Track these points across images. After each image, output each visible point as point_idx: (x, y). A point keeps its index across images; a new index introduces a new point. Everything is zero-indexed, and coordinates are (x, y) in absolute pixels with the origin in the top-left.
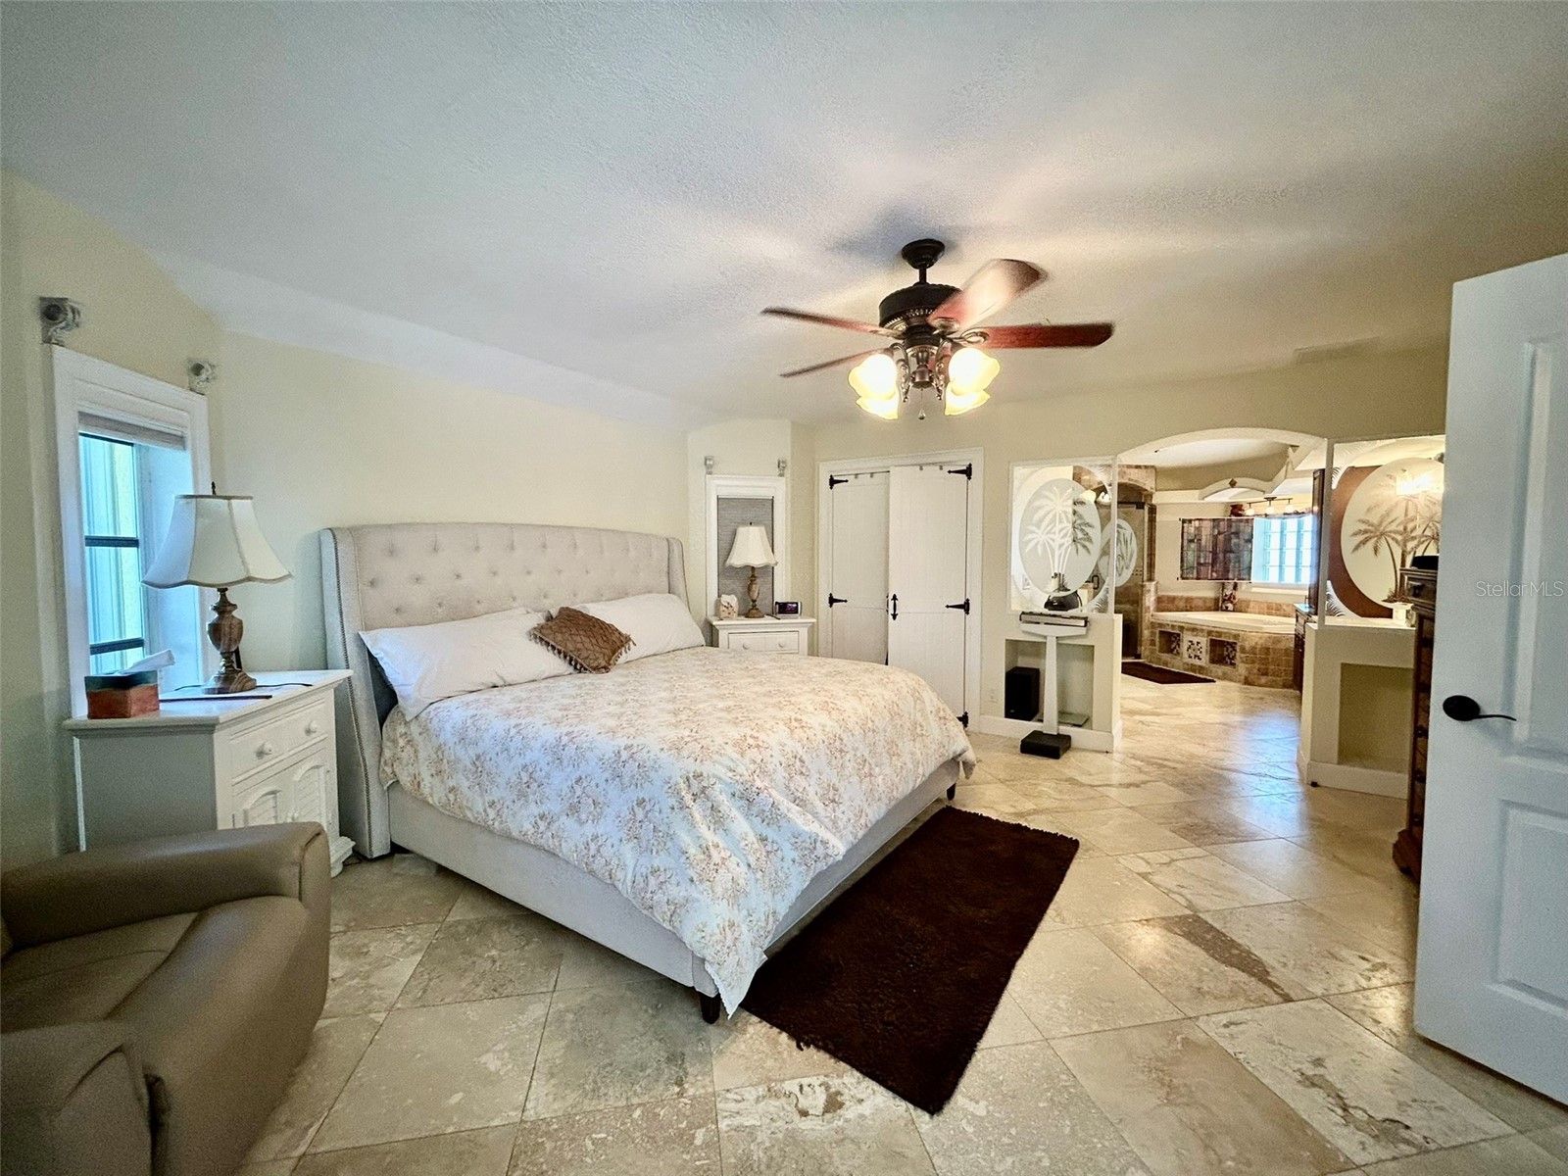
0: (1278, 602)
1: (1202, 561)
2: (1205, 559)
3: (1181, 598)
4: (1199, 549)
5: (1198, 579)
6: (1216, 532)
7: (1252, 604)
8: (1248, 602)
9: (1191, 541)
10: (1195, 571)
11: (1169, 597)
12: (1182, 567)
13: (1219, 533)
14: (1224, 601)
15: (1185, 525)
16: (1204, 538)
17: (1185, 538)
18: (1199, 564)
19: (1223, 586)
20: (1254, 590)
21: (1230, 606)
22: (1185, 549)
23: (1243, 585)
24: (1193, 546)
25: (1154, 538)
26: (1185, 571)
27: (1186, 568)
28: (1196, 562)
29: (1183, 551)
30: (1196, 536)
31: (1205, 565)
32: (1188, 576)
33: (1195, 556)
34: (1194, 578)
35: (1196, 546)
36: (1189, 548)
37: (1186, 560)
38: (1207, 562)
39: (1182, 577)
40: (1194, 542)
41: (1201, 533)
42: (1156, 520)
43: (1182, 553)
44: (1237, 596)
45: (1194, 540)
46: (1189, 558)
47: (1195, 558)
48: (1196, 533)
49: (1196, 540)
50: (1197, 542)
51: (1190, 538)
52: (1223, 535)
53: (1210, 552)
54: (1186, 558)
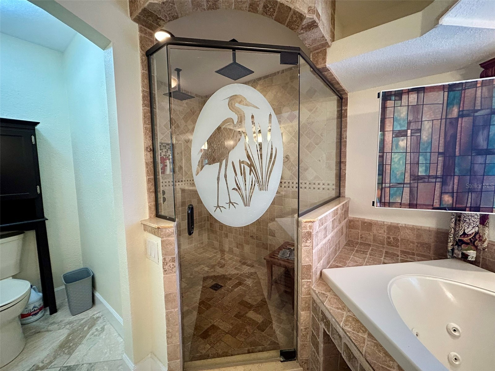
1: (421, 172)
2: (428, 169)
4: (417, 149)
5: (411, 205)
6: (455, 112)
9: (401, 134)
10: (407, 190)
11: (363, 222)
13: (461, 115)
14: (459, 243)
15: (390, 103)
16: (427, 126)
17: (389, 127)
18: (416, 178)
19: (459, 219)
21: (472, 254)
22: (388, 148)
24: (402, 143)
25: (345, 139)
26: (387, 190)
27: (388, 185)
28: (407, 175)
29: (383, 153)
30: (409, 123)
31: (426, 180)
32: (391, 201)
33: (408, 162)
34: (401, 203)
35: (409, 143)
36: (394, 148)
37: (388, 171)
38: (432, 173)
39: (380, 202)
40: (406, 135)
41: (420, 117)
42: (347, 114)
43: (381, 157)
44: (486, 236)
45: (406, 131)
46: (394, 166)
47: (408, 167)
48: (411, 118)
49: (409, 131)
50: (411, 136)
51: (398, 128)
52: (472, 118)
53: (439, 153)
54: (388, 167)
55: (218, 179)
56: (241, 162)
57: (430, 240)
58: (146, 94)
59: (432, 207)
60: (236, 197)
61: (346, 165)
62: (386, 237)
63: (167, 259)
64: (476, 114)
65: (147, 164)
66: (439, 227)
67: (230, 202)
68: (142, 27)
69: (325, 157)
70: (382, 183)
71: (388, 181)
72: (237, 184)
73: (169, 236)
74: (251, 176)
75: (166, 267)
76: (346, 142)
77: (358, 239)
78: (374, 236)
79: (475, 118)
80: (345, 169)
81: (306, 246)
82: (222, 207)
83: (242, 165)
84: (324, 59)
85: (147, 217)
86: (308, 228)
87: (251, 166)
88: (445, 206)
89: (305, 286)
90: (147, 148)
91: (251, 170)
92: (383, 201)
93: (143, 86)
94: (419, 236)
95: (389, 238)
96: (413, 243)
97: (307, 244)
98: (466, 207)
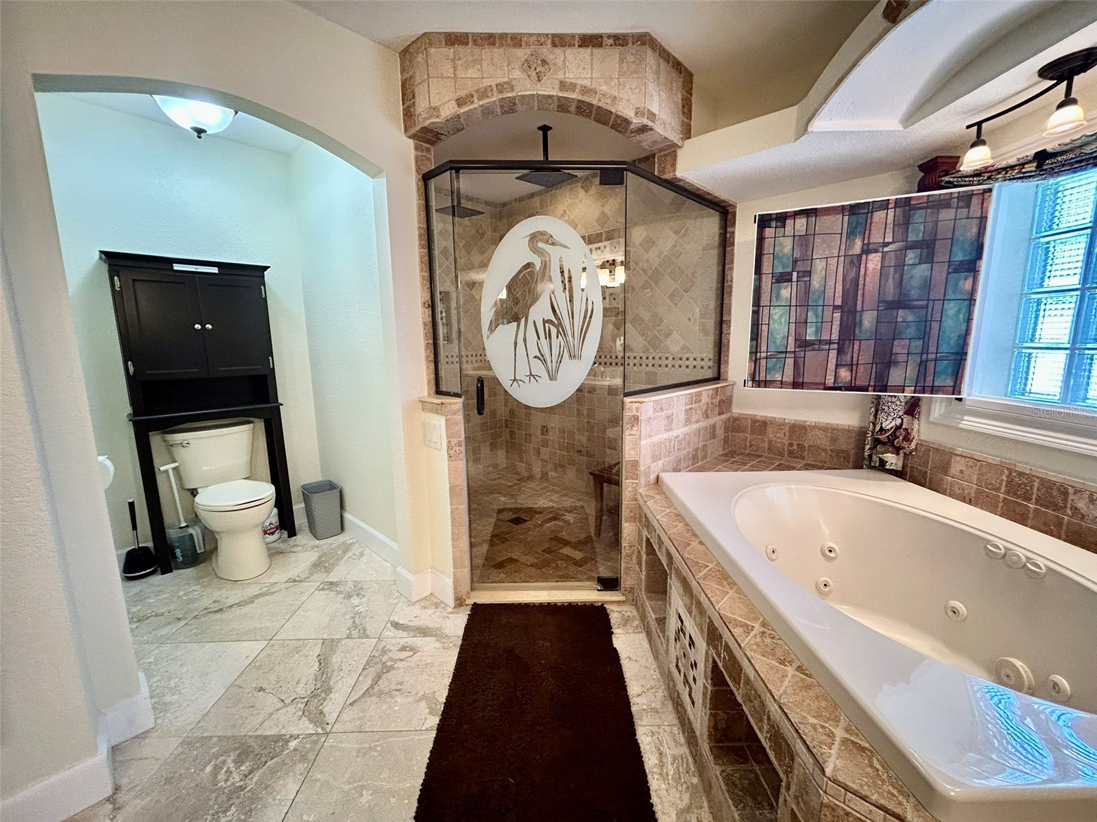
0: (1052, 476)
1: (810, 335)
2: (819, 330)
3: (780, 425)
4: (805, 301)
5: (796, 385)
6: (857, 249)
7: (957, 466)
8: (945, 457)
9: (783, 278)
10: (790, 362)
11: (754, 421)
12: (755, 351)
13: (865, 250)
14: (877, 444)
15: (769, 232)
16: (819, 266)
17: (767, 268)
18: (803, 344)
19: (878, 404)
20: (969, 422)
22: (765, 300)
23: (937, 406)
24: (785, 292)
26: (763, 362)
27: (764, 355)
28: (791, 340)
29: (759, 306)
30: (795, 262)
31: (816, 347)
32: (768, 378)
33: (793, 320)
34: (781, 381)
35: (794, 292)
36: (774, 299)
37: (765, 334)
38: (825, 337)
39: (753, 380)
40: (790, 280)
41: (809, 253)
42: (733, 240)
43: (756, 313)
44: (914, 433)
45: (790, 274)
46: (774, 326)
47: (793, 326)
48: (797, 254)
49: (795, 274)
50: (798, 281)
51: (780, 270)
52: (880, 254)
53: (835, 307)
54: (765, 328)
55: (516, 344)
56: (545, 322)
57: (846, 445)
58: (423, 232)
59: (822, 387)
60: (538, 367)
62: (787, 443)
63: (452, 443)
64: (886, 249)
65: (425, 324)
67: (531, 374)
68: (418, 142)
69: (698, 314)
70: (756, 353)
71: (764, 348)
72: (540, 351)
73: (455, 413)
74: (559, 340)
75: (452, 452)
76: (731, 287)
77: (745, 448)
78: (770, 442)
79: (884, 255)
80: (729, 334)
81: (632, 435)
82: (521, 380)
83: (547, 325)
84: (674, 165)
85: (426, 394)
86: (634, 411)
87: (559, 325)
88: (840, 385)
89: (630, 489)
90: (425, 303)
91: (558, 332)
92: (757, 379)
93: (419, 222)
94: (834, 440)
95: (791, 445)
96: (825, 451)
97: (632, 432)
98: (869, 386)
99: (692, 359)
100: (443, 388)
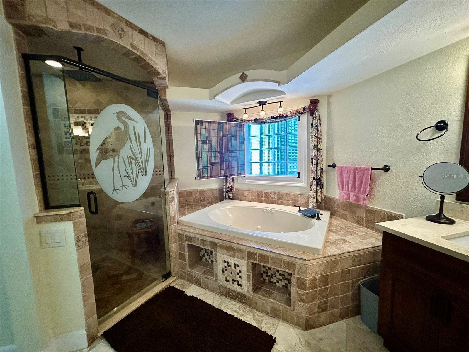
0: (266, 191)
1: (213, 161)
2: (215, 159)
3: (196, 192)
4: (211, 150)
5: (211, 177)
6: (221, 135)
7: (246, 193)
8: (243, 191)
9: (204, 142)
10: (209, 170)
11: (187, 192)
12: (198, 167)
13: (224, 136)
14: (227, 192)
15: (198, 126)
16: (213, 139)
17: (199, 139)
18: (212, 164)
19: (226, 181)
20: (248, 182)
21: (231, 195)
22: (200, 149)
23: (239, 179)
24: (205, 147)
25: (171, 141)
26: (201, 170)
27: (201, 168)
28: (208, 162)
29: (198, 151)
30: (207, 137)
31: (215, 164)
32: (203, 176)
33: (208, 156)
34: (207, 176)
35: (208, 147)
36: (202, 149)
37: (201, 161)
38: (217, 161)
39: (199, 177)
40: (206, 143)
41: (210, 135)
42: (171, 125)
43: (197, 153)
44: (234, 187)
45: (206, 141)
46: (203, 158)
47: (208, 158)
48: (207, 135)
49: (207, 141)
50: (208, 143)
51: (203, 139)
52: (226, 137)
53: (218, 152)
54: (201, 158)
55: (113, 170)
56: (128, 157)
57: (216, 194)
59: (218, 177)
60: (127, 181)
61: (174, 158)
62: (199, 197)
63: (80, 237)
64: (228, 136)
65: (32, 160)
66: (219, 187)
67: (123, 185)
69: (159, 152)
70: (199, 167)
71: (201, 166)
72: (127, 173)
73: (81, 217)
74: (136, 166)
75: (79, 244)
76: (172, 143)
77: (185, 203)
78: (194, 199)
79: (227, 137)
80: (174, 160)
81: (172, 205)
82: (118, 190)
83: (130, 159)
84: (165, 94)
86: (172, 195)
87: (135, 159)
88: (222, 175)
89: (173, 229)
90: (32, 145)
91: (135, 163)
92: (200, 176)
93: (22, 87)
94: (213, 193)
95: (200, 198)
96: (211, 198)
97: (172, 204)
98: (228, 175)
99: (158, 171)
100: (52, 204)
